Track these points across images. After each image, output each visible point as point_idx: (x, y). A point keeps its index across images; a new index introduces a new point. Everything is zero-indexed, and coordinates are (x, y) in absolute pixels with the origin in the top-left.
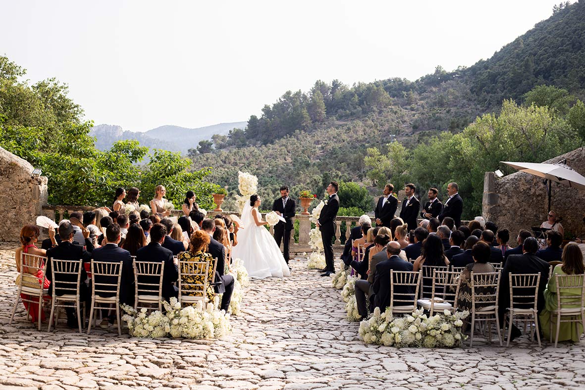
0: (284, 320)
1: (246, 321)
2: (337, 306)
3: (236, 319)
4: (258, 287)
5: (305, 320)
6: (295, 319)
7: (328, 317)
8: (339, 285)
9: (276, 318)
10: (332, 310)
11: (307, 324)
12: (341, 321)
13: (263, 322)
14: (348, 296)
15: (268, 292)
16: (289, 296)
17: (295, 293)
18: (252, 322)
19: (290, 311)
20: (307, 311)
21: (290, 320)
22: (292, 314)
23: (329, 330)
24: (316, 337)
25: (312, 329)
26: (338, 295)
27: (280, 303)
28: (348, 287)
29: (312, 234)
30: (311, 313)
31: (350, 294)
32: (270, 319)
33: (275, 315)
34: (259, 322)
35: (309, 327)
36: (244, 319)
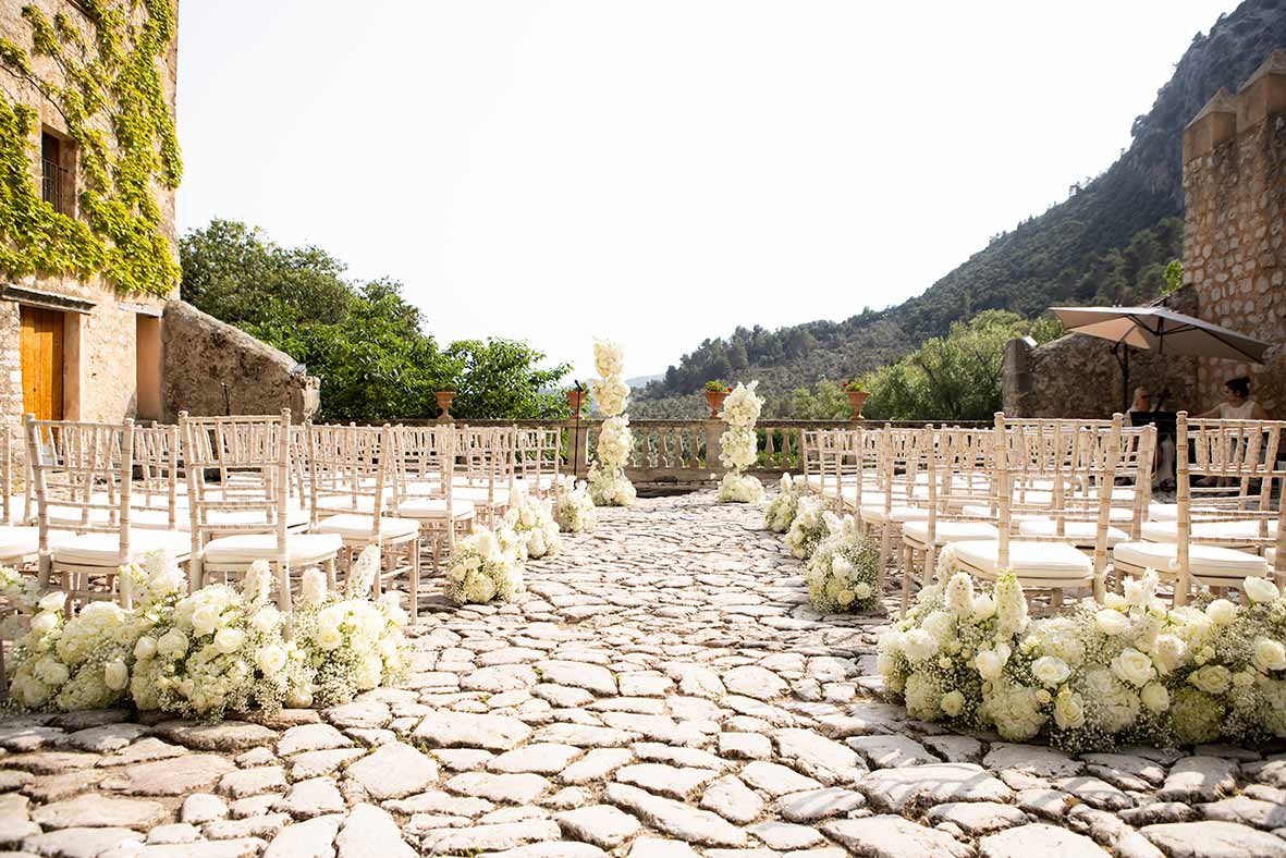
0: (630, 612)
1: (523, 619)
2: (779, 567)
3: (498, 613)
4: (614, 532)
5: (694, 610)
6: (668, 610)
7: (759, 599)
8: (778, 524)
9: (611, 608)
10: (768, 579)
11: (695, 625)
12: (796, 613)
13: (569, 620)
14: (802, 543)
15: (629, 542)
16: (671, 548)
17: (686, 541)
18: (538, 620)
19: (659, 585)
20: (704, 584)
21: (651, 610)
22: (663, 595)
23: (763, 648)
24: (718, 687)
25: (710, 644)
26: (777, 543)
27: (642, 565)
28: (802, 523)
29: (726, 441)
30: (713, 590)
31: (809, 539)
32: (590, 610)
33: (611, 599)
34: (556, 622)
35: (701, 637)
36: (519, 611)
